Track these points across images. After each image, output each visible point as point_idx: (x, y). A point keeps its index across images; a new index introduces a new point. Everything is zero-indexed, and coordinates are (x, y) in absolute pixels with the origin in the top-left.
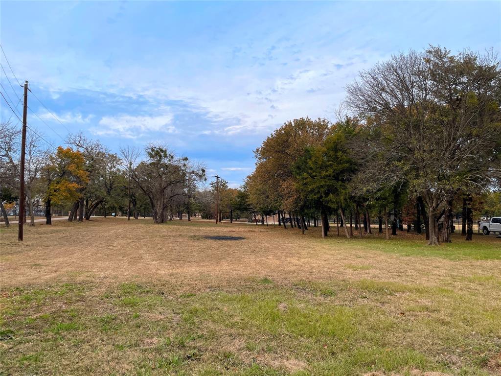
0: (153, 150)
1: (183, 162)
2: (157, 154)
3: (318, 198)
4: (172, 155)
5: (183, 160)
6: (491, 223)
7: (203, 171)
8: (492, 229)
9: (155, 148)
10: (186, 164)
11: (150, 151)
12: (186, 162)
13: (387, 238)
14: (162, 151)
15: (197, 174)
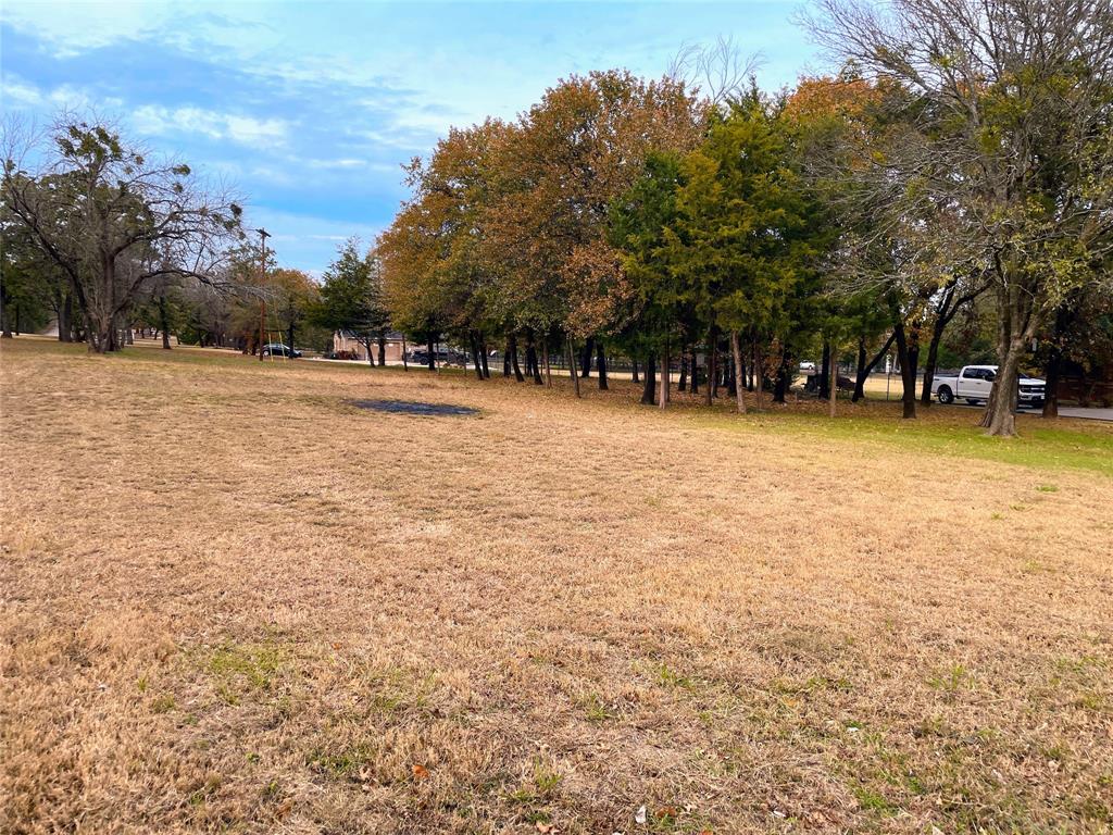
0: (74, 132)
1: (173, 178)
2: (89, 146)
3: (688, 301)
4: (138, 152)
5: (176, 171)
6: (961, 378)
7: (237, 211)
8: (962, 392)
9: (84, 125)
10: (182, 184)
11: (66, 136)
12: (182, 179)
13: (833, 413)
14: (103, 135)
15: (217, 218)
